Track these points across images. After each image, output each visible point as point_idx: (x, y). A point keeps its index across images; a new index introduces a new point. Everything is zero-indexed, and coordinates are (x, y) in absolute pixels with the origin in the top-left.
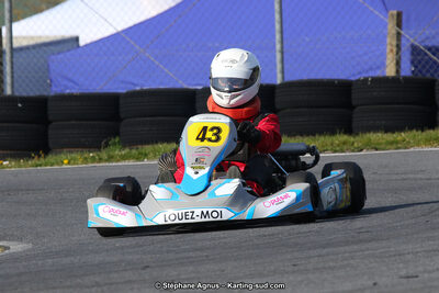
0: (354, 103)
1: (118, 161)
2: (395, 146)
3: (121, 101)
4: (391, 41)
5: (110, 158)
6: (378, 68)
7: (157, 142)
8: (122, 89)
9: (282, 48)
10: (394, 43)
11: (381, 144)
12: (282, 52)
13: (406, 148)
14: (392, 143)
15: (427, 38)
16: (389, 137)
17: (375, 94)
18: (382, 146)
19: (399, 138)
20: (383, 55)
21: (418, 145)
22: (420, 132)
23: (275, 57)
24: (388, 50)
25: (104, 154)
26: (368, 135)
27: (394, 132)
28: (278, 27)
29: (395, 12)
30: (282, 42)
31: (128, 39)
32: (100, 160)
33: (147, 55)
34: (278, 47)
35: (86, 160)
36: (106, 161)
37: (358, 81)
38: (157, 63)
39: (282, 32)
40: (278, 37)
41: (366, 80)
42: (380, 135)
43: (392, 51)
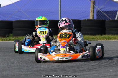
0: (82, 26)
1: (12, 41)
2: (94, 39)
3: (13, 23)
4: (91, 9)
5: (10, 40)
6: (88, 16)
7: (23, 36)
8: (14, 20)
9: (61, 10)
10: (92, 10)
11: (89, 39)
12: (61, 11)
13: (97, 40)
14: (93, 38)
15: (102, 8)
16: (92, 37)
17: (88, 24)
18: (90, 39)
19: (95, 37)
20: (89, 13)
21: (100, 39)
22: (101, 36)
23: (58, 12)
24: (91, 12)
25: (8, 39)
26: (85, 36)
27: (93, 35)
28: (59, 3)
29: (93, 1)
30: (61, 8)
31: (16, 5)
32: (7, 40)
33: (21, 10)
34: (59, 9)
35: (2, 40)
36: (8, 40)
37: (83, 20)
38: (24, 12)
39: (61, 5)
40: (59, 6)
41: (85, 20)
42: (89, 36)
43: (92, 12)
